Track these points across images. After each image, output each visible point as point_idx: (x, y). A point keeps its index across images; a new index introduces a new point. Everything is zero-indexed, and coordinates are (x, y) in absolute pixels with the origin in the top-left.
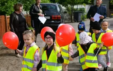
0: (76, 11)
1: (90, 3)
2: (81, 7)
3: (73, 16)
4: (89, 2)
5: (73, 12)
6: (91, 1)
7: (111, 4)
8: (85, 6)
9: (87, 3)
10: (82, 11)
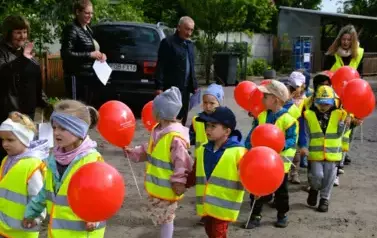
0: (222, 52)
1: (267, 28)
2: (238, 41)
3: (212, 67)
4: (264, 26)
5: (215, 52)
6: (268, 25)
7: (328, 34)
8: (250, 37)
9: (257, 30)
10: (241, 50)
